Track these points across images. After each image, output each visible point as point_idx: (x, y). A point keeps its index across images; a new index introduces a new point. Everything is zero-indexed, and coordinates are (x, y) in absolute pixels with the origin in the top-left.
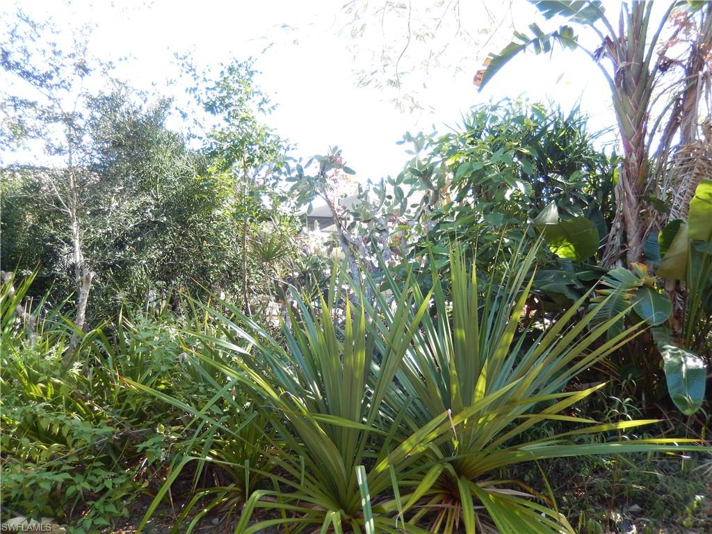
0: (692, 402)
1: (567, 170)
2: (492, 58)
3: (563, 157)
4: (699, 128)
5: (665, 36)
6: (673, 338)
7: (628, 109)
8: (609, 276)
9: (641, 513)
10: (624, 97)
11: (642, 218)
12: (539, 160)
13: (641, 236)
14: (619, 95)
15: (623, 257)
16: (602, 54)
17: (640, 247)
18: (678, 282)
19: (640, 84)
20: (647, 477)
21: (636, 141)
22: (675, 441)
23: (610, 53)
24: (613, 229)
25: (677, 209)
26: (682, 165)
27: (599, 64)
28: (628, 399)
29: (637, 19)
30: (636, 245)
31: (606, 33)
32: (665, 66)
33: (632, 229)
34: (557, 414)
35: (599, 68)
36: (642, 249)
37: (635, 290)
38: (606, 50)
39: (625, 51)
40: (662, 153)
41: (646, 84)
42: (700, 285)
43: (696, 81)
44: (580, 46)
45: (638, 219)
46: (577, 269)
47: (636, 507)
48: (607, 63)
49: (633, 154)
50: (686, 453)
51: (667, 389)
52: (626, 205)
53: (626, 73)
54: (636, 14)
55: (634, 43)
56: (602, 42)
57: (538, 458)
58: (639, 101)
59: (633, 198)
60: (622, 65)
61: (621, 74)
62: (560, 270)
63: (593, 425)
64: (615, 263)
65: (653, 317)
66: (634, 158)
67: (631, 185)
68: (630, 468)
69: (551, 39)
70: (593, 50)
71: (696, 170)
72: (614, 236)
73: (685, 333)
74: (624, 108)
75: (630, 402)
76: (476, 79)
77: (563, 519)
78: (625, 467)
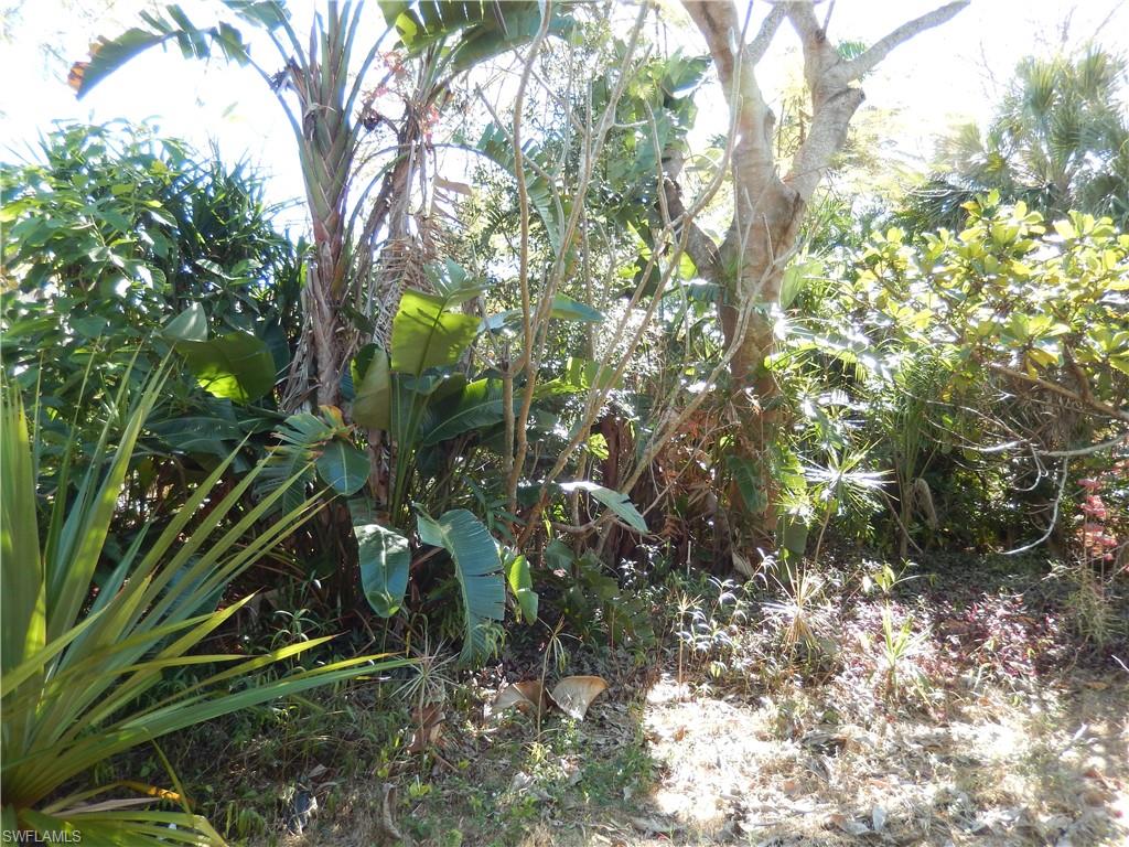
0: (391, 599)
1: (230, 256)
2: (101, 44)
3: (224, 235)
4: (411, 219)
5: (371, 80)
6: (376, 512)
7: (321, 175)
8: (287, 425)
9: (327, 776)
10: (316, 156)
11: (339, 338)
12: (183, 236)
13: (337, 366)
14: (309, 151)
15: (313, 398)
16: (284, 83)
17: (336, 382)
18: (384, 433)
19: (337, 141)
20: (337, 718)
21: (331, 224)
22: (370, 659)
23: (296, 85)
24: (298, 354)
25: (381, 328)
26: (390, 267)
27: (280, 98)
28: (303, 611)
29: (335, 42)
30: (330, 379)
31: (291, 52)
32: (372, 122)
33: (324, 356)
34: (183, 655)
35: (279, 103)
36: (338, 385)
37: (321, 446)
38: (290, 78)
39: (318, 86)
40: (366, 248)
41: (346, 143)
42: (410, 435)
43: (408, 152)
44: (253, 63)
45: (333, 340)
46: (240, 416)
47: (320, 768)
48: (292, 97)
49: (327, 244)
50: (385, 673)
51: (361, 585)
52: (316, 321)
53: (319, 120)
54: (333, 36)
55: (330, 77)
56: (285, 65)
57: (155, 736)
58: (336, 165)
59: (326, 308)
60: (313, 106)
61: (310, 119)
62: (212, 416)
63: (238, 662)
64: (301, 405)
65: (344, 484)
66: (328, 250)
67: (323, 289)
68: (314, 711)
69: (208, 38)
70: (272, 72)
71: (406, 277)
72: (299, 364)
73: (391, 503)
74: (316, 173)
75: (304, 615)
76: (72, 76)
77: (201, 822)
78: (306, 712)
